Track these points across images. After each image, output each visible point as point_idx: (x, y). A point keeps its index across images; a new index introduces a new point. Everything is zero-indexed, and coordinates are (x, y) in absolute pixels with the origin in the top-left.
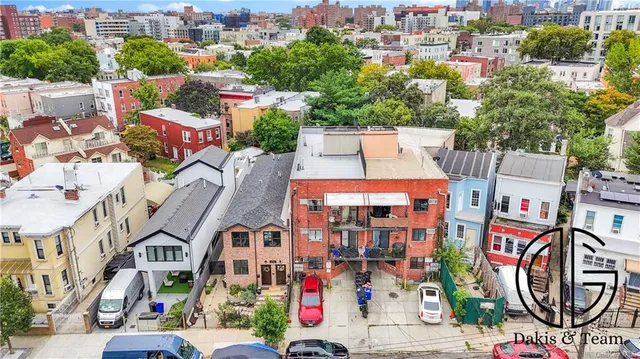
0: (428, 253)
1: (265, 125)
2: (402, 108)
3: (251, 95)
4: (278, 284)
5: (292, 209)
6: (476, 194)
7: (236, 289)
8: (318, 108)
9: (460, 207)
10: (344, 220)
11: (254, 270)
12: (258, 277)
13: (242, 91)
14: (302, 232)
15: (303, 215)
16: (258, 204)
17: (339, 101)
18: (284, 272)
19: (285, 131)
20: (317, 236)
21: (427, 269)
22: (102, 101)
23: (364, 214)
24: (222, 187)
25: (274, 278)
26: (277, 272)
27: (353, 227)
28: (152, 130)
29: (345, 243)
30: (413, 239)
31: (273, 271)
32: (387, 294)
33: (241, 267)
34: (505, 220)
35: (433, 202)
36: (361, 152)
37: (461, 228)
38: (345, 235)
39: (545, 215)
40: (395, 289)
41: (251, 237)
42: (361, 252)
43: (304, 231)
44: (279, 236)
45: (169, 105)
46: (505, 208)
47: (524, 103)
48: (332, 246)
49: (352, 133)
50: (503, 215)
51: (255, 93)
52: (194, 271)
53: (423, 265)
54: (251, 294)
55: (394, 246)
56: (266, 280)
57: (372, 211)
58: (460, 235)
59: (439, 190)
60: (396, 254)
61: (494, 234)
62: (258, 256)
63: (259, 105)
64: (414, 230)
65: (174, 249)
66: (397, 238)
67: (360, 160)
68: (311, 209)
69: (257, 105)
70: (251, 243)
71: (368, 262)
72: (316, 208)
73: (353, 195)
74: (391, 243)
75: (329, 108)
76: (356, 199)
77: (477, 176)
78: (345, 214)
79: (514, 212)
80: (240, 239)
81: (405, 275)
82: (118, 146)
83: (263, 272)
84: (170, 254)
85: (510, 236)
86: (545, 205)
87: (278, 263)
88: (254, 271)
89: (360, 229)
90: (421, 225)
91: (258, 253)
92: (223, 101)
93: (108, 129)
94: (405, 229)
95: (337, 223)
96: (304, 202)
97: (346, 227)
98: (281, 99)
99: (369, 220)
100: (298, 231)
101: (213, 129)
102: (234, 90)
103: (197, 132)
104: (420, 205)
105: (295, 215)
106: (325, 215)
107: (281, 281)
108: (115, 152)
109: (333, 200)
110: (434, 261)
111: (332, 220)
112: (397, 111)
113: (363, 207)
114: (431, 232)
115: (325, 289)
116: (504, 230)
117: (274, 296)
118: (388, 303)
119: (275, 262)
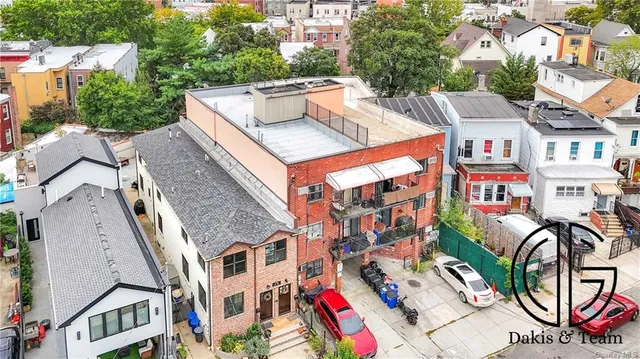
0: (428, 221)
4: (280, 313)
5: (289, 204)
10: (347, 204)
11: (252, 304)
12: (257, 311)
14: (301, 232)
15: (301, 210)
18: (289, 294)
19: (131, 98)
21: (428, 239)
25: (276, 306)
26: (280, 296)
27: (363, 210)
29: (346, 233)
31: (277, 297)
32: (406, 284)
35: (433, 161)
38: (347, 223)
39: (508, 153)
41: (250, 256)
42: (370, 239)
44: (285, 246)
46: (468, 154)
47: (410, 42)
50: (467, 161)
53: (422, 236)
54: (260, 341)
55: (398, 223)
56: (266, 313)
59: (438, 146)
61: (472, 183)
62: (259, 282)
65: (136, 308)
66: (399, 211)
68: (308, 199)
69: (46, 67)
70: (249, 266)
74: (394, 219)
77: (439, 123)
78: (347, 196)
79: (478, 156)
80: (235, 264)
83: (262, 303)
84: (129, 318)
85: (489, 183)
86: (508, 143)
87: (282, 283)
88: (251, 306)
90: (421, 191)
91: (258, 278)
94: (416, 199)
96: (303, 191)
97: (355, 212)
98: (78, 56)
99: (381, 197)
106: (326, 202)
107: (284, 309)
110: (433, 229)
111: (341, 207)
114: (430, 195)
116: (483, 178)
117: (288, 333)
118: (418, 296)
119: (280, 283)
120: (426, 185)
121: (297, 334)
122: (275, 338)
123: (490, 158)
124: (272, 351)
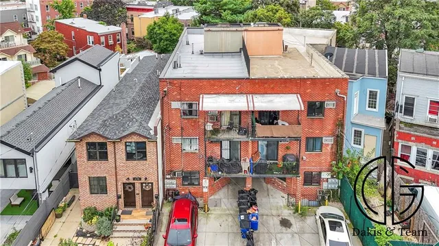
0: (325, 167)
1: (157, 29)
2: (282, 12)
3: (152, 8)
4: (143, 206)
5: (162, 114)
6: (373, 95)
7: (90, 213)
8: (205, 15)
9: (355, 110)
10: (224, 127)
11: (114, 189)
12: (119, 197)
13: (146, 5)
14: (175, 142)
15: (176, 122)
16: (124, 106)
17: (225, 7)
18: (152, 190)
20: (192, 147)
21: (325, 186)
22: (32, 13)
23: (248, 120)
24: (100, 86)
26: (143, 191)
27: (234, 135)
28: (60, 35)
29: (226, 155)
30: (307, 150)
31: (138, 190)
32: (277, 221)
33: (99, 186)
34: (411, 125)
35: (330, 105)
36: (244, 49)
37: (358, 134)
38: (226, 145)
40: (287, 213)
41: (110, 148)
42: (245, 165)
43: (176, 140)
44: (145, 148)
45: (82, 16)
46: (409, 110)
48: (211, 159)
49: (234, 29)
51: (155, 6)
52: (40, 191)
53: (319, 181)
54: (106, 223)
55: (284, 159)
56: (129, 201)
57: (257, 116)
58: (358, 142)
59: (338, 91)
60: (288, 169)
61: (401, 143)
62: (119, 172)
63: (157, 15)
64: (308, 139)
65: (16, 162)
66: (288, 148)
67: (243, 57)
68: (185, 114)
69: (156, 15)
70: (111, 156)
71: (253, 178)
72: (191, 113)
73: (234, 97)
74: (281, 154)
75: (216, 15)
76: (238, 103)
77: (374, 75)
78: (225, 120)
80: (98, 151)
81: (299, 194)
82: (24, 48)
83: (125, 192)
84: (11, 169)
85: (423, 146)
87: (143, 181)
88: (113, 191)
89: (243, 138)
90: (317, 133)
91: (118, 169)
92: (129, 14)
93: (18, 33)
94: (297, 139)
95: (216, 131)
96: (175, 105)
97: (226, 136)
98: (177, 11)
99: (253, 127)
100: (170, 140)
101: (114, 35)
102: (139, 4)
103: (99, 37)
104: (314, 109)
105: (166, 121)
106: (202, 121)
107: (147, 203)
108: (21, 53)
109: (211, 103)
110: (332, 177)
111: (209, 127)
112: (278, 15)
113: (247, 112)
114: (328, 141)
115: (200, 212)
116: (413, 138)
117: (135, 225)
118: (279, 236)
119: (140, 179)
120: (322, 129)
121: (142, 228)
122: (124, 225)
123: (435, 120)
124: (115, 234)
